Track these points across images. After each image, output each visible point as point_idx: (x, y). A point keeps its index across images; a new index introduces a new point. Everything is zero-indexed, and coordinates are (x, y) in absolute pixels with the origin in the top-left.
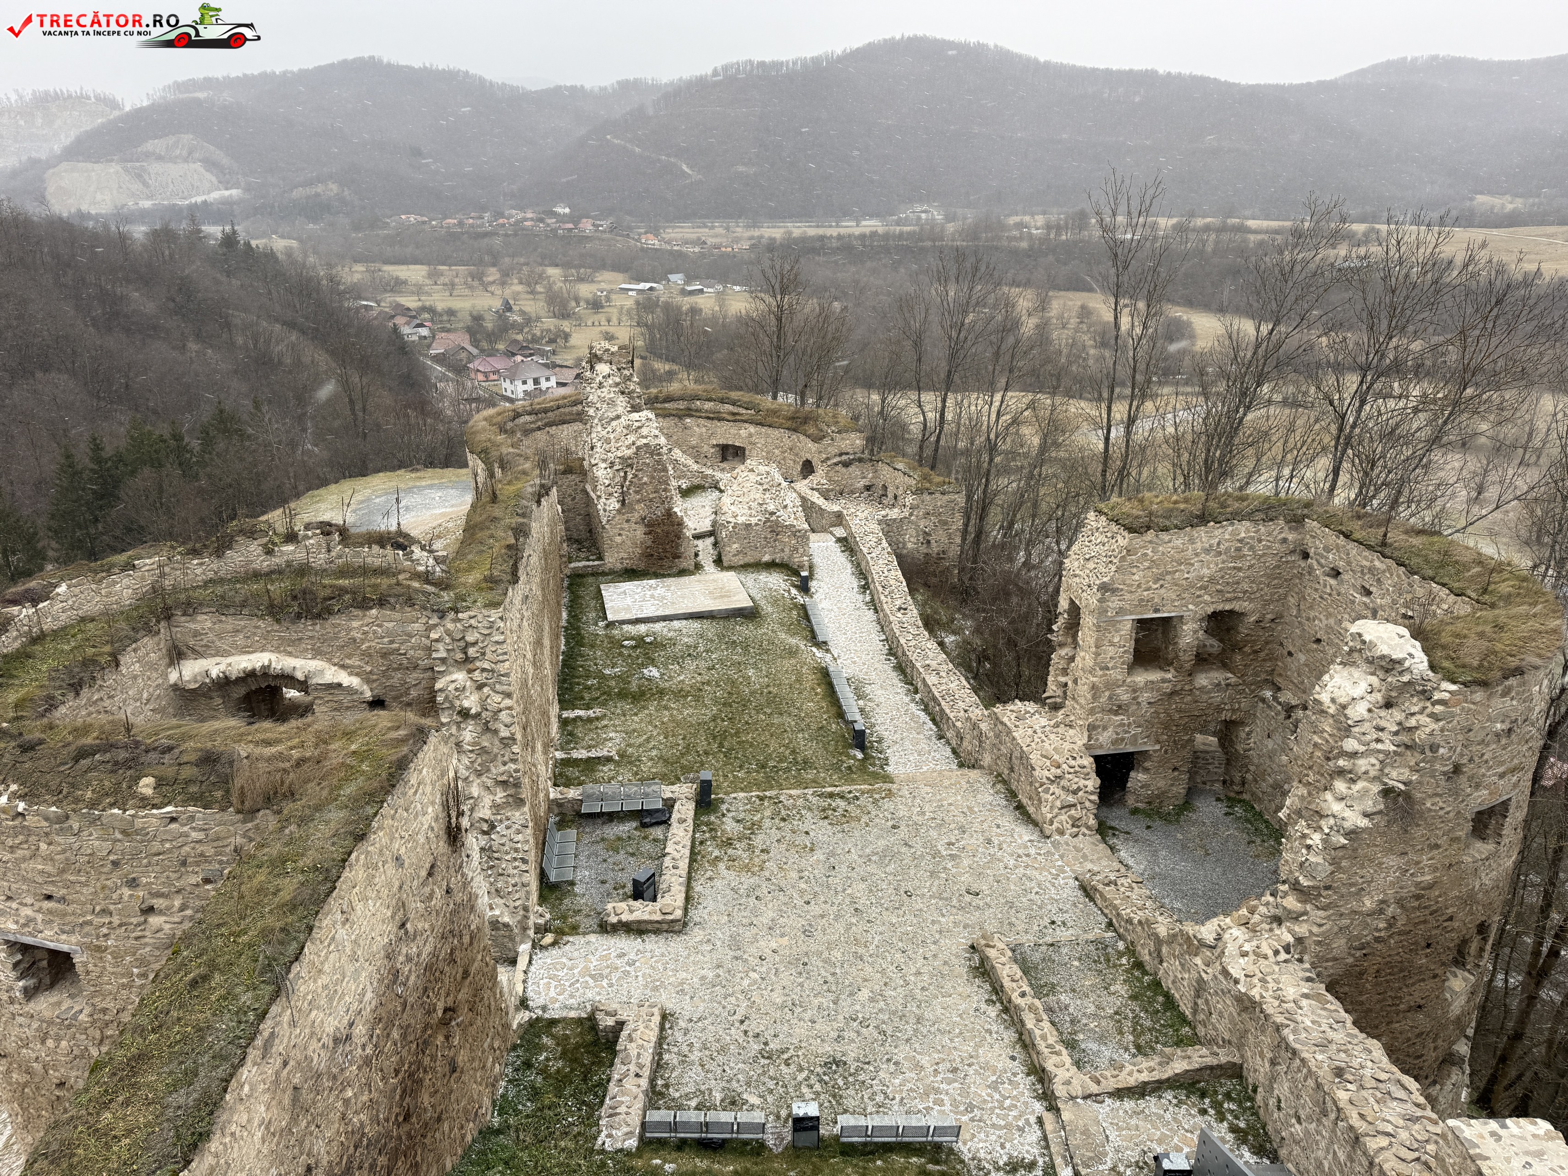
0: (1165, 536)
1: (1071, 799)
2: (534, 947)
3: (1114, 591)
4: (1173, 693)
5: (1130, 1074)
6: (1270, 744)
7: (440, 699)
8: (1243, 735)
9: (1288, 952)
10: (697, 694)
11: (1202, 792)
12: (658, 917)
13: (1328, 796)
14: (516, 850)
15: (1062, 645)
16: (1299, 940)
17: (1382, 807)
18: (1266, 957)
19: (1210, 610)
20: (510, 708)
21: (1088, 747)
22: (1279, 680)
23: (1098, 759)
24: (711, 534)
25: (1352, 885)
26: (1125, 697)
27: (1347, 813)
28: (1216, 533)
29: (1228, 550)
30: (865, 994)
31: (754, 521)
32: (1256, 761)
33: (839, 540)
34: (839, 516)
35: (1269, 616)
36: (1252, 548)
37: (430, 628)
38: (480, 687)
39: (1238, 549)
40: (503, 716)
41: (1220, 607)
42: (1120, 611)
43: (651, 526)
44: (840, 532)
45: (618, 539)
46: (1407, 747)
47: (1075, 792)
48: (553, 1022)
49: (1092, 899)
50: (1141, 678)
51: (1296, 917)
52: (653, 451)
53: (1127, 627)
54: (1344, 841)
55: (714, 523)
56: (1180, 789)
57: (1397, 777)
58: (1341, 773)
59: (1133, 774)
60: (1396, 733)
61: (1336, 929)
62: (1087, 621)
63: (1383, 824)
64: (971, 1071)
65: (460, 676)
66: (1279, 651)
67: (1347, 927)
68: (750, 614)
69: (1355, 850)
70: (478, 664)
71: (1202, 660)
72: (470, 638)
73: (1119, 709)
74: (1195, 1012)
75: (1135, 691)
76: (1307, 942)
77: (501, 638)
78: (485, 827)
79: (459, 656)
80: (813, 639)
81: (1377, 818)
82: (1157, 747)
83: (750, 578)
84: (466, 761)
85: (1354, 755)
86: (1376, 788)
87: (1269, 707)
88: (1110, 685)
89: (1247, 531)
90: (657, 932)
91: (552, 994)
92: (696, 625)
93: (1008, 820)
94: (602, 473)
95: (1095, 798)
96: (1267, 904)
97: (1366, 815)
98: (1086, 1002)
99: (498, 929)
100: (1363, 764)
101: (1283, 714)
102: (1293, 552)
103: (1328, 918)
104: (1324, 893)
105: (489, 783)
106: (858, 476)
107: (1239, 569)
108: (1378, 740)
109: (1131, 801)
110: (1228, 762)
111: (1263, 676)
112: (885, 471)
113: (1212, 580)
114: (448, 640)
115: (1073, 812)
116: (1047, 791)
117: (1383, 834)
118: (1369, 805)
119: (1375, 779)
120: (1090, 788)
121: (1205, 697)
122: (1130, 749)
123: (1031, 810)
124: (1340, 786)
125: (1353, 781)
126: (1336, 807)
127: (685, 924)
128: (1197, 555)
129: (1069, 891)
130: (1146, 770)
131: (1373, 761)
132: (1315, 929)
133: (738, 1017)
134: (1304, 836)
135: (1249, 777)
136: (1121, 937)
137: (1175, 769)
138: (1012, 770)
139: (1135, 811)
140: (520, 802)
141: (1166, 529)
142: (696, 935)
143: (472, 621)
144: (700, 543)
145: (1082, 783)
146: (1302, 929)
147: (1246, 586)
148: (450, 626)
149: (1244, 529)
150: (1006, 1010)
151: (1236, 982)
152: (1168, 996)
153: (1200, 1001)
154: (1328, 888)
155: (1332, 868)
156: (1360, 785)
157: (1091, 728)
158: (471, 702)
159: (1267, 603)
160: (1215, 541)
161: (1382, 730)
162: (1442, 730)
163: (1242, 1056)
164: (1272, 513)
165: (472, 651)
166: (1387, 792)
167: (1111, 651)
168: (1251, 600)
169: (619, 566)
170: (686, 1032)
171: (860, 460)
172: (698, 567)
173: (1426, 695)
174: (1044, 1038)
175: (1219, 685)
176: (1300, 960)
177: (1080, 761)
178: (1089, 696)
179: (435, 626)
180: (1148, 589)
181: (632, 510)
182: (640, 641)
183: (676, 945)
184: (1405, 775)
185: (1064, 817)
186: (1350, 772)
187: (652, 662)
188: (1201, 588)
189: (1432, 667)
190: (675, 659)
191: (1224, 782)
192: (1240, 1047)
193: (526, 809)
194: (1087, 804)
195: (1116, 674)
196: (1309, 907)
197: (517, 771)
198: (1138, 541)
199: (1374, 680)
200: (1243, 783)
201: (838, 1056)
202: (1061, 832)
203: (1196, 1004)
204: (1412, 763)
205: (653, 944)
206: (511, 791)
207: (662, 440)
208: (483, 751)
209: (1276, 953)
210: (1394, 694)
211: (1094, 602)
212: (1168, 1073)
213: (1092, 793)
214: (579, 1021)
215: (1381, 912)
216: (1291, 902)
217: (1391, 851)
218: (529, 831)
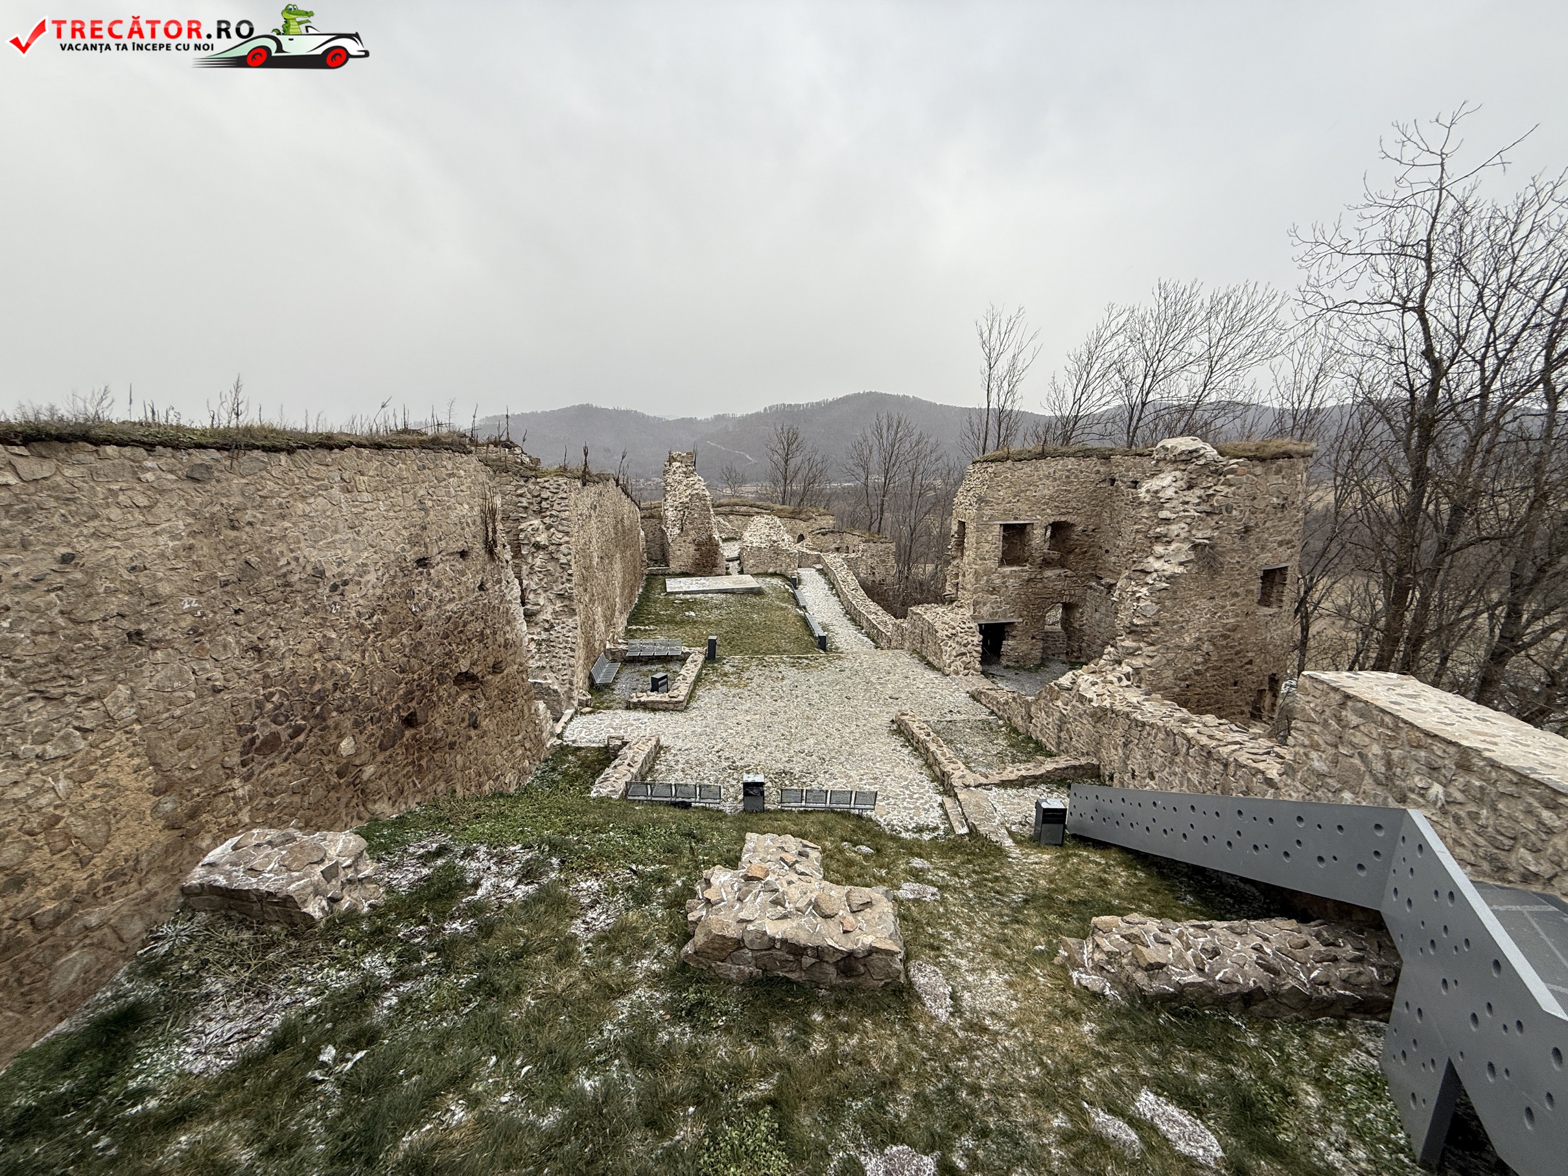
0: (1019, 465)
1: (963, 650)
2: (576, 713)
3: (987, 502)
4: (1028, 581)
5: (1012, 772)
6: (1097, 616)
7: (522, 536)
8: (1078, 615)
9: (1129, 680)
10: (719, 623)
11: (1051, 660)
12: (667, 699)
13: (1151, 559)
14: (567, 642)
15: (954, 558)
16: (1137, 671)
17: (1193, 557)
18: (1111, 682)
19: (1051, 520)
20: (567, 542)
21: (974, 618)
22: (1100, 573)
23: (980, 625)
24: (738, 559)
25: (1174, 623)
26: (997, 581)
27: (1167, 566)
28: (1053, 464)
29: (1061, 476)
30: (812, 741)
31: (763, 546)
32: (1088, 632)
33: (818, 570)
34: (819, 557)
35: (1091, 527)
36: (1076, 477)
37: (519, 487)
38: (548, 527)
39: (1068, 477)
40: (563, 548)
41: (1058, 519)
42: (992, 518)
43: (699, 545)
44: (819, 566)
45: (678, 553)
46: (1208, 514)
47: (965, 646)
48: (579, 749)
49: (979, 701)
50: (1007, 570)
51: (1132, 653)
52: (702, 498)
53: (997, 530)
54: (1165, 585)
55: (740, 554)
56: (1037, 653)
57: (1200, 535)
58: (1158, 538)
59: (1004, 642)
60: (1198, 504)
61: (1164, 661)
62: (970, 528)
63: (1194, 571)
64: (888, 779)
65: (536, 522)
66: (1099, 552)
67: (1173, 660)
68: (758, 592)
69: (1175, 592)
70: (548, 513)
71: (1047, 563)
72: (544, 495)
73: (994, 591)
74: (1059, 744)
75: (1004, 577)
76: (1143, 672)
77: (564, 495)
78: (547, 626)
79: (536, 507)
80: (798, 605)
81: (1190, 566)
82: (1021, 620)
83: (760, 580)
84: (536, 579)
85: (1167, 521)
86: (1187, 546)
87: (1095, 590)
88: (988, 572)
89: (1073, 464)
90: (666, 710)
91: (583, 735)
92: (723, 596)
93: (920, 669)
94: (670, 514)
95: (979, 649)
96: (1109, 653)
97: (1181, 564)
98: (976, 748)
99: (549, 694)
100: (1174, 529)
101: (1105, 591)
102: (1104, 481)
103: (1157, 651)
104: (1153, 629)
105: (552, 596)
106: (831, 541)
107: (1069, 492)
108: (1185, 511)
109: (1004, 662)
110: (1069, 638)
111: (1090, 571)
112: (848, 538)
113: (1051, 498)
114: (529, 496)
115: (964, 658)
116: (946, 644)
117: (1195, 580)
118: (1183, 558)
119: (1186, 539)
120: (976, 642)
121: (1051, 584)
122: (1003, 621)
123: (935, 663)
124: (1159, 549)
125: (1169, 543)
126: (1157, 565)
127: (686, 708)
128: (1040, 479)
129: (962, 697)
130: (1014, 637)
131: (1183, 525)
132: (1148, 662)
133: (716, 749)
134: (1134, 593)
135: (1084, 645)
136: (1000, 718)
137: (1033, 638)
138: (923, 642)
139: (1007, 667)
140: (573, 612)
141: (1020, 460)
142: (694, 713)
143: (546, 485)
144: (731, 564)
145: (970, 639)
146: (1138, 662)
147: (1074, 505)
148: (532, 487)
149: (1071, 463)
150: (916, 749)
151: (1091, 701)
152: (1036, 742)
153: (1062, 734)
154: (1156, 624)
155: (1158, 607)
156: (1174, 546)
157: (976, 603)
158: (542, 539)
159: (1090, 517)
160: (1052, 471)
161: (1187, 503)
162: (1234, 494)
163: (1099, 759)
164: (1088, 453)
165: (544, 505)
166: (1195, 547)
167: (987, 547)
168: (1078, 515)
169: (678, 571)
170: (675, 755)
171: (832, 532)
172: (728, 574)
173: (1218, 473)
174: (944, 754)
175: (1059, 575)
176: (1139, 687)
177: (968, 625)
178: (973, 580)
179: (522, 486)
180: (1010, 502)
181: (688, 535)
182: (686, 601)
183: (678, 717)
184: (1208, 533)
185: (958, 663)
186: (1165, 536)
187: (692, 610)
188: (1044, 504)
189: (1221, 453)
190: (707, 609)
191: (1067, 653)
192: (1096, 753)
193: (577, 618)
194: (974, 654)
195: (992, 564)
196: (1142, 644)
197: (571, 588)
198: (1000, 467)
199: (1178, 473)
200: (1080, 650)
201: (787, 769)
202: (957, 673)
203: (1059, 737)
204: (1213, 523)
205: (659, 715)
206: (567, 603)
207: (707, 493)
208: (548, 573)
209: (1120, 679)
210: (1194, 476)
211: (973, 512)
212: (1041, 771)
213: (977, 645)
214: (599, 749)
215: (1198, 648)
216: (1128, 643)
217: (1201, 595)
218: (579, 631)
